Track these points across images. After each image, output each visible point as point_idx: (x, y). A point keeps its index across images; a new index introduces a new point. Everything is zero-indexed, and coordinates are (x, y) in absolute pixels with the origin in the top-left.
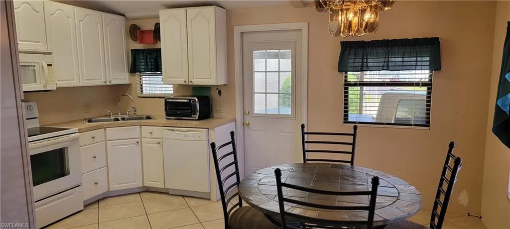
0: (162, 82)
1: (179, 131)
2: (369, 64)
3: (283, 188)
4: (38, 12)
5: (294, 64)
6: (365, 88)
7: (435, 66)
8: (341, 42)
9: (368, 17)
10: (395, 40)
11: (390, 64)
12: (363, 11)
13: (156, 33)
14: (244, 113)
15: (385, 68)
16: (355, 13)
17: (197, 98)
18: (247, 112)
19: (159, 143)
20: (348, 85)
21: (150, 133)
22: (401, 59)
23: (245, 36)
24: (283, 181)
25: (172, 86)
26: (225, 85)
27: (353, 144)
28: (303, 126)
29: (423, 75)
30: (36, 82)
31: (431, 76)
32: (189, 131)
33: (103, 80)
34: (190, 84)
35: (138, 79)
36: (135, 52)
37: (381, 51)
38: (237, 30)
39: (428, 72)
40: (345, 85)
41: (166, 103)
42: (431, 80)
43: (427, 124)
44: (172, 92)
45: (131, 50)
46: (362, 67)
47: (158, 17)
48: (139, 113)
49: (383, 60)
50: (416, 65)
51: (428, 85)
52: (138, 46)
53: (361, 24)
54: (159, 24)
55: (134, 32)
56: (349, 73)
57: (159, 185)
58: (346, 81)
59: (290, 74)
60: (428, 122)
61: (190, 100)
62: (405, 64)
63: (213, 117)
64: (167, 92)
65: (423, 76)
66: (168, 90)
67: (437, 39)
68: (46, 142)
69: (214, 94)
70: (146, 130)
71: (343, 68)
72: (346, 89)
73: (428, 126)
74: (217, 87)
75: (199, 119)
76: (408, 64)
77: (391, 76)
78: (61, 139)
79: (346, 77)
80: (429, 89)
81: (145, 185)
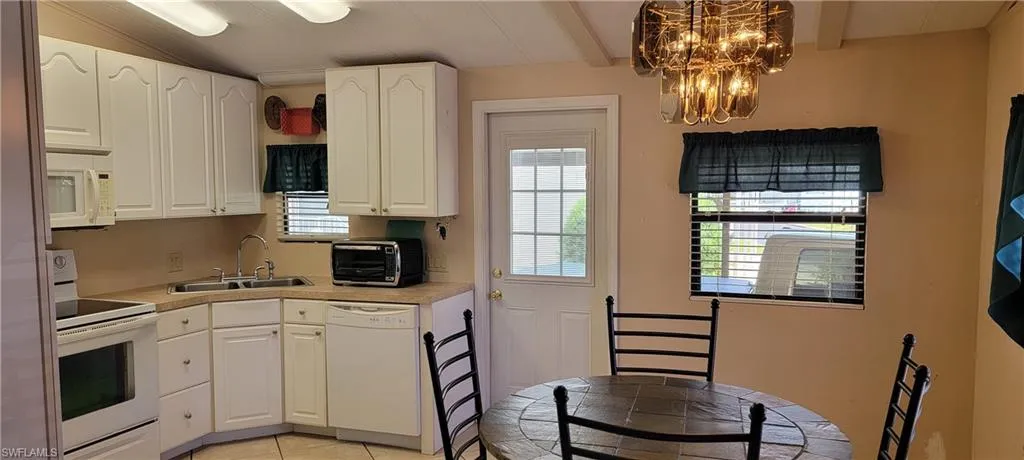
0: (327, 211)
1: (360, 308)
2: (741, 179)
3: (572, 427)
4: (85, 72)
5: (591, 177)
6: (732, 225)
7: (872, 182)
8: (684, 135)
9: (738, 86)
10: (790, 132)
11: (781, 178)
12: (727, 75)
13: (319, 112)
14: (491, 274)
15: (771, 186)
16: (713, 79)
17: (398, 243)
18: (497, 272)
19: (318, 334)
20: (698, 218)
21: (302, 313)
22: (803, 169)
23: (493, 120)
24: (570, 412)
25: (347, 218)
26: (454, 217)
27: (712, 338)
28: (610, 301)
29: (848, 200)
30: (75, 210)
31: (863, 203)
32: (379, 309)
33: (209, 206)
34: (384, 214)
35: (279, 205)
36: (275, 152)
37: (763, 151)
38: (479, 109)
39: (856, 194)
40: (694, 218)
41: (336, 253)
42: (863, 211)
43: (859, 298)
44: (347, 231)
45: (268, 147)
46: (727, 182)
47: (323, 83)
48: (279, 273)
49: (768, 170)
50: (834, 181)
51: (859, 220)
52: (281, 139)
53: (725, 100)
54: (324, 96)
55: (275, 111)
56: (700, 195)
57: (316, 420)
58: (695, 210)
59: (583, 196)
60: (861, 294)
61: (383, 246)
62: (812, 177)
63: (427, 282)
64: (335, 231)
65: (847, 203)
66: (339, 227)
67: (873, 130)
68: (89, 330)
69: (432, 235)
70: (292, 307)
71: (688, 184)
72: (696, 226)
73: (861, 302)
74: (438, 221)
75: (400, 286)
76: (818, 178)
77: (785, 203)
78: (120, 324)
79: (695, 203)
80: (861, 228)
81: (288, 420)
